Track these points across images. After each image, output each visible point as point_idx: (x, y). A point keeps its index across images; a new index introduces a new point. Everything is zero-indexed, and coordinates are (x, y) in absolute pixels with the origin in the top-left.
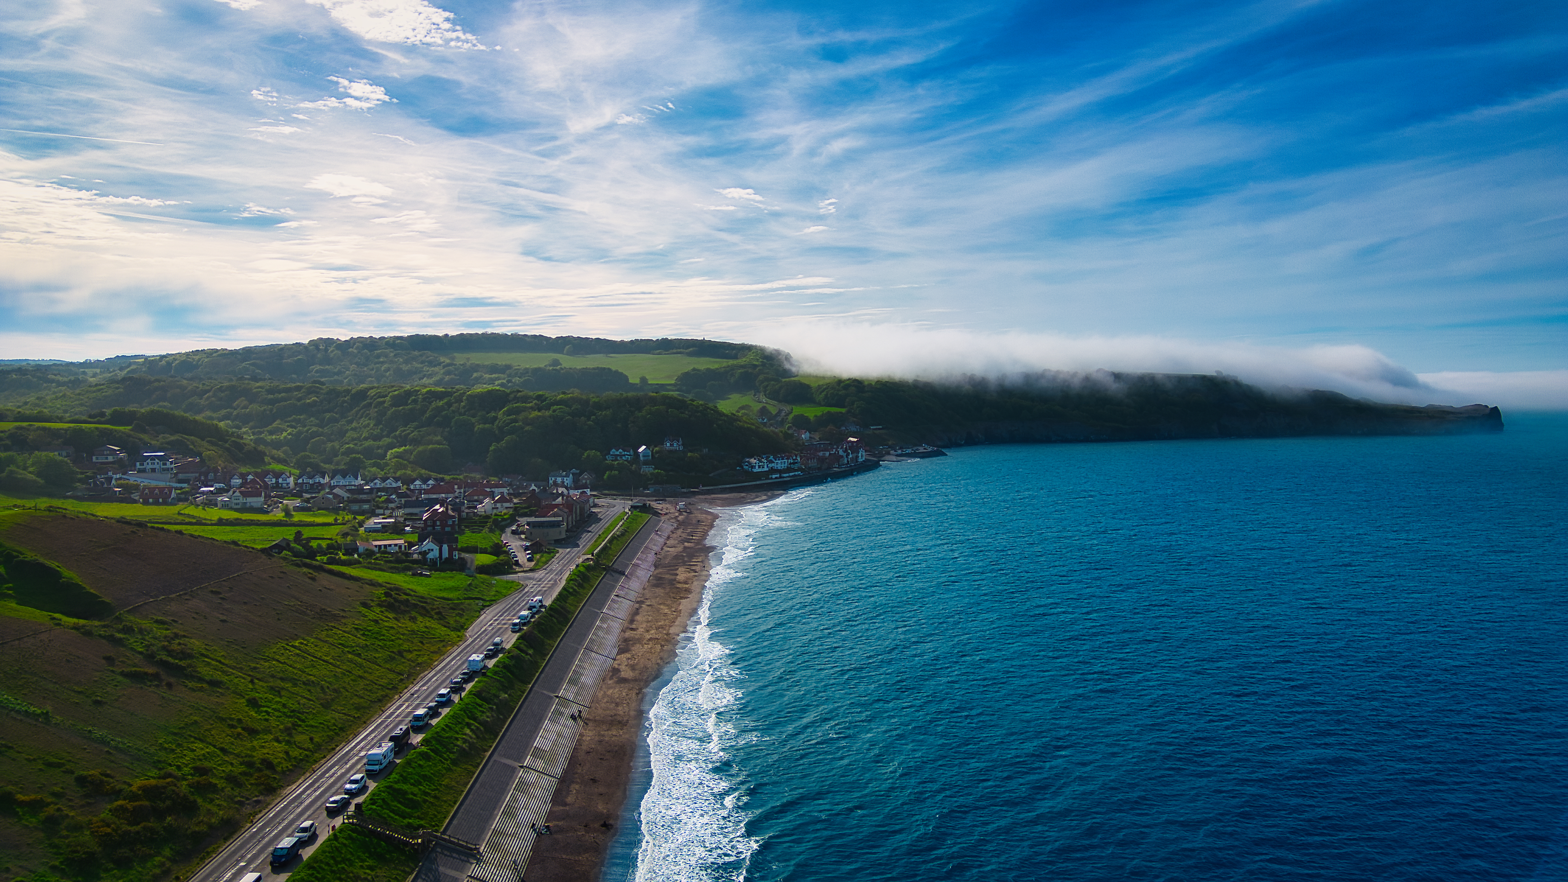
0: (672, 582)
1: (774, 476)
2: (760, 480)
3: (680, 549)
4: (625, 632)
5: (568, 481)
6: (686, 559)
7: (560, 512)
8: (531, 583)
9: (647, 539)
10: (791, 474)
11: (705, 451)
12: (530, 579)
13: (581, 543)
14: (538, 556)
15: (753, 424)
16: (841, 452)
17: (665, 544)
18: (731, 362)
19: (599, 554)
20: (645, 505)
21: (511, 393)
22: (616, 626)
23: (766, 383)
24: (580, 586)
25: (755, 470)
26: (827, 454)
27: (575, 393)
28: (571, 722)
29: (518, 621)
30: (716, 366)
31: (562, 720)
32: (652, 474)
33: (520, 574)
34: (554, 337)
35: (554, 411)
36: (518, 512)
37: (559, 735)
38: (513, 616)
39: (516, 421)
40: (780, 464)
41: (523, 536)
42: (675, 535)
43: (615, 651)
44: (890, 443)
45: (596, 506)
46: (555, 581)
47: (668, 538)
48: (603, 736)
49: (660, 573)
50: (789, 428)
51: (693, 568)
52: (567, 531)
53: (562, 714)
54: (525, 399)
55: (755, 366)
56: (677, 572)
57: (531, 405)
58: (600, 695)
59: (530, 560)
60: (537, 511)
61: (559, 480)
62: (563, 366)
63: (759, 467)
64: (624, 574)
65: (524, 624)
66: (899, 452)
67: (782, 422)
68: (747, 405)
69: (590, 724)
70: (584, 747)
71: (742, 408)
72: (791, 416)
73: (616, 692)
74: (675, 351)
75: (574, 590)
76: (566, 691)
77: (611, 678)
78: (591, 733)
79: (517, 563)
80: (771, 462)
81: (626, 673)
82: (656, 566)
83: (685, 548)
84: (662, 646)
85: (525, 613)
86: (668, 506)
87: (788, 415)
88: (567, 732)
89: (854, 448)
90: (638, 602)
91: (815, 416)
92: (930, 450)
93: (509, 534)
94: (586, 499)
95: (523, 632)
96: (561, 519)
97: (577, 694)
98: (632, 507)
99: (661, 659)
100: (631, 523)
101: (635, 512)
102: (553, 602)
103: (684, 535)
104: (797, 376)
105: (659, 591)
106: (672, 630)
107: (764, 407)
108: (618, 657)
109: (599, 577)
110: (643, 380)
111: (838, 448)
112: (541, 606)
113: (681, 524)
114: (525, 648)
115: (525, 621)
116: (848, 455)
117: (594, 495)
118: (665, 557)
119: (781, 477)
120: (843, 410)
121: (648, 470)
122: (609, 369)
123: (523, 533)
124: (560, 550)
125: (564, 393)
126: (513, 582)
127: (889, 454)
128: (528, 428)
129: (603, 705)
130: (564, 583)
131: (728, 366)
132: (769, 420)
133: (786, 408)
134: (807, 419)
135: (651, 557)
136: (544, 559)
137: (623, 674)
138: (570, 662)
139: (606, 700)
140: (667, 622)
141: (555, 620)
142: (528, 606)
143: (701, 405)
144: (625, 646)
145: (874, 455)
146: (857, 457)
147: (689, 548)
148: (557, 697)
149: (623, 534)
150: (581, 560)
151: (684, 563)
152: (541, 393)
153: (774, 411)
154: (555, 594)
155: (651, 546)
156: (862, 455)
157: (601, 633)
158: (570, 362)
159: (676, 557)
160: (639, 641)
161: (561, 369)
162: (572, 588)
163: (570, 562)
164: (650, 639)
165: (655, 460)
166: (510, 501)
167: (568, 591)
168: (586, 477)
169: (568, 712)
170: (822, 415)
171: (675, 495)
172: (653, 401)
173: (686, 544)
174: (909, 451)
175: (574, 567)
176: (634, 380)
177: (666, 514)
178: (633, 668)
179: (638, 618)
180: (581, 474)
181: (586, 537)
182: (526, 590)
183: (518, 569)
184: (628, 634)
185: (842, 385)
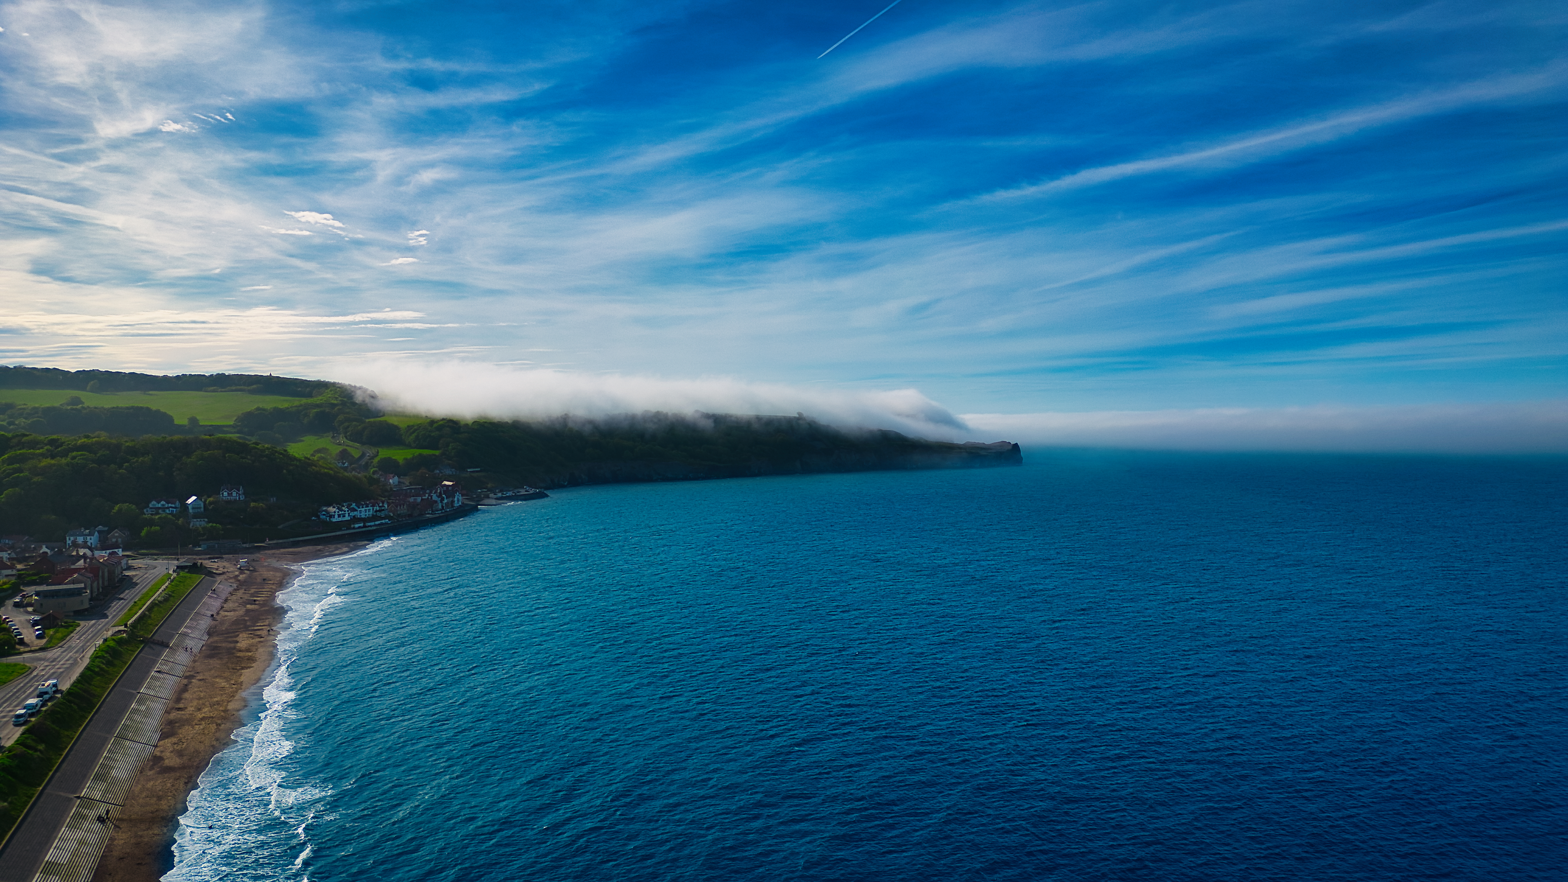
0: (231, 652)
1: (357, 526)
2: (340, 530)
3: (241, 612)
4: (169, 713)
5: (92, 540)
6: (248, 623)
7: (81, 578)
8: (41, 665)
9: (197, 604)
10: (377, 523)
11: (273, 500)
12: (40, 659)
13: (111, 612)
14: (51, 632)
15: (331, 469)
16: (435, 497)
17: (222, 607)
18: (304, 401)
19: (134, 625)
20: (195, 564)
21: (14, 437)
22: (158, 708)
23: (346, 424)
24: (109, 663)
25: (334, 520)
26: (419, 499)
27: (103, 436)
28: (97, 826)
29: (23, 711)
30: (286, 405)
31: (86, 825)
32: (204, 528)
33: (26, 656)
34: (73, 371)
35: (74, 458)
36: (22, 580)
37: (81, 842)
38: (16, 706)
39: (20, 470)
40: (364, 512)
41: (30, 609)
42: (234, 597)
43: (157, 736)
44: (489, 486)
45: (129, 568)
46: (75, 660)
47: (226, 600)
48: (141, 836)
49: (216, 642)
50: (374, 473)
51: (259, 633)
52: (91, 600)
53: (84, 817)
54: (34, 444)
55: (334, 405)
56: (237, 639)
57: (41, 451)
58: (137, 789)
59: (39, 637)
60: (49, 578)
61: (80, 540)
62: (85, 405)
63: (339, 516)
64: (167, 646)
65: (32, 715)
66: (500, 495)
67: (367, 466)
68: (323, 448)
69: (123, 825)
70: (115, 854)
71: (318, 451)
72: (376, 460)
73: (157, 784)
74: (234, 388)
75: (102, 669)
76: (91, 790)
77: (151, 769)
78: (124, 836)
79: (22, 642)
80: (354, 510)
81: (171, 760)
82: (210, 633)
83: (248, 611)
84: (218, 725)
85: (32, 701)
86: (225, 564)
87: (373, 458)
88: (92, 838)
89: (449, 492)
90: (186, 677)
91: (405, 459)
92: (531, 492)
93: (10, 608)
94: (116, 560)
95: (30, 724)
96: (82, 585)
97: (106, 791)
98: (178, 567)
99: (217, 740)
100: (176, 586)
101: (182, 574)
102: (73, 685)
103: (246, 597)
104: (383, 415)
105: (215, 662)
106: (231, 706)
107: (344, 451)
108: (161, 743)
109: (134, 651)
110: (193, 421)
111: (431, 492)
112: (56, 692)
113: (242, 584)
114: (32, 744)
115: (33, 711)
116: (443, 499)
117: (128, 556)
118: (222, 623)
119: (365, 526)
120: (437, 452)
121: (199, 524)
122: (148, 409)
123: (30, 605)
124: (82, 623)
125: (87, 437)
126: (15, 665)
127: (488, 497)
128: (35, 479)
129: (141, 801)
130: (86, 661)
131: (301, 405)
132: (351, 464)
133: (370, 451)
134: (395, 462)
135: (205, 623)
136: (59, 635)
137: (167, 763)
138: (97, 754)
139: (144, 794)
140: (224, 697)
141: (75, 707)
142: (37, 692)
143: (267, 448)
144: (169, 729)
145: (471, 499)
146: (453, 502)
147: (252, 610)
148: (78, 797)
149: (166, 600)
150: (110, 633)
151: (246, 628)
152: (55, 437)
153: (356, 454)
154: (75, 675)
155: (203, 611)
156: (459, 500)
157: (137, 717)
158: (92, 400)
159: (236, 622)
160: (188, 722)
161: (83, 408)
162: (98, 667)
163: (95, 636)
164: (203, 719)
165: (207, 512)
166: (12, 567)
167: (91, 671)
168: (116, 535)
169: (93, 814)
170: (413, 458)
171: (235, 551)
172: (206, 445)
173: (249, 606)
174: (510, 494)
175: (101, 642)
176: (181, 420)
177: (223, 573)
178: (180, 754)
179: (186, 695)
180: (109, 532)
181: (116, 606)
182: (35, 673)
183: (22, 649)
184: (173, 715)
185: (435, 425)
